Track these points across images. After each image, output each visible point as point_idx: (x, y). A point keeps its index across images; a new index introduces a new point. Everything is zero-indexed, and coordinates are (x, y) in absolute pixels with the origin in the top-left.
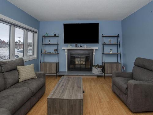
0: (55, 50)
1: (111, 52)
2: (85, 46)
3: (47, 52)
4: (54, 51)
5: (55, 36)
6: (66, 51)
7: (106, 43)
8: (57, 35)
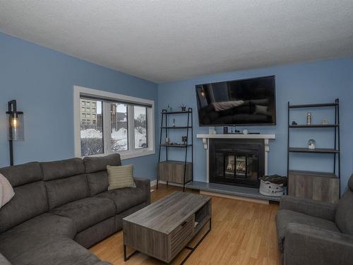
0: (185, 139)
1: (312, 147)
2: (245, 132)
3: (170, 143)
4: (183, 140)
5: (184, 111)
6: (204, 140)
7: (299, 124)
8: (187, 110)
